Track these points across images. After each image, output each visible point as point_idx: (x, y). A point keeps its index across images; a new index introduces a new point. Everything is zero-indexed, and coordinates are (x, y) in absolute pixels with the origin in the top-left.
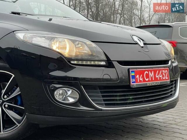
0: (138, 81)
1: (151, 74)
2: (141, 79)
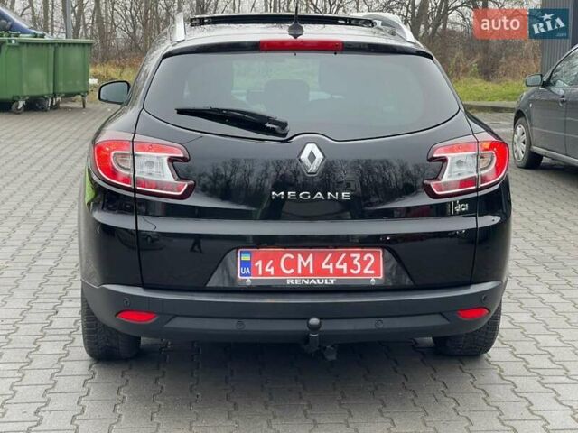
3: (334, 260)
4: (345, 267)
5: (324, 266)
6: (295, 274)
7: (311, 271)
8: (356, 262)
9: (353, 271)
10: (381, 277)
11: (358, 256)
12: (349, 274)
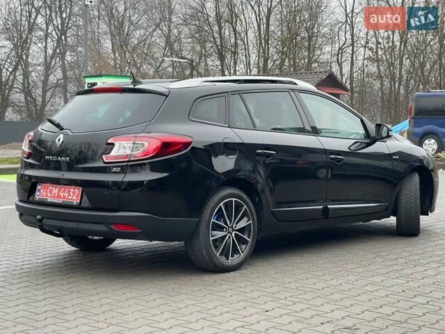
3: (64, 191)
4: (67, 195)
5: (61, 194)
6: (51, 197)
7: (56, 196)
8: (71, 193)
9: (70, 198)
10: (79, 201)
11: (72, 190)
12: (68, 199)
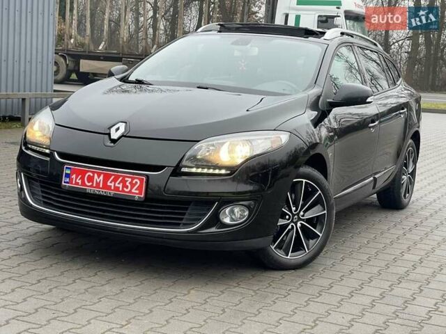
0: (74, 182)
1: (99, 177)
2: (77, 181)
